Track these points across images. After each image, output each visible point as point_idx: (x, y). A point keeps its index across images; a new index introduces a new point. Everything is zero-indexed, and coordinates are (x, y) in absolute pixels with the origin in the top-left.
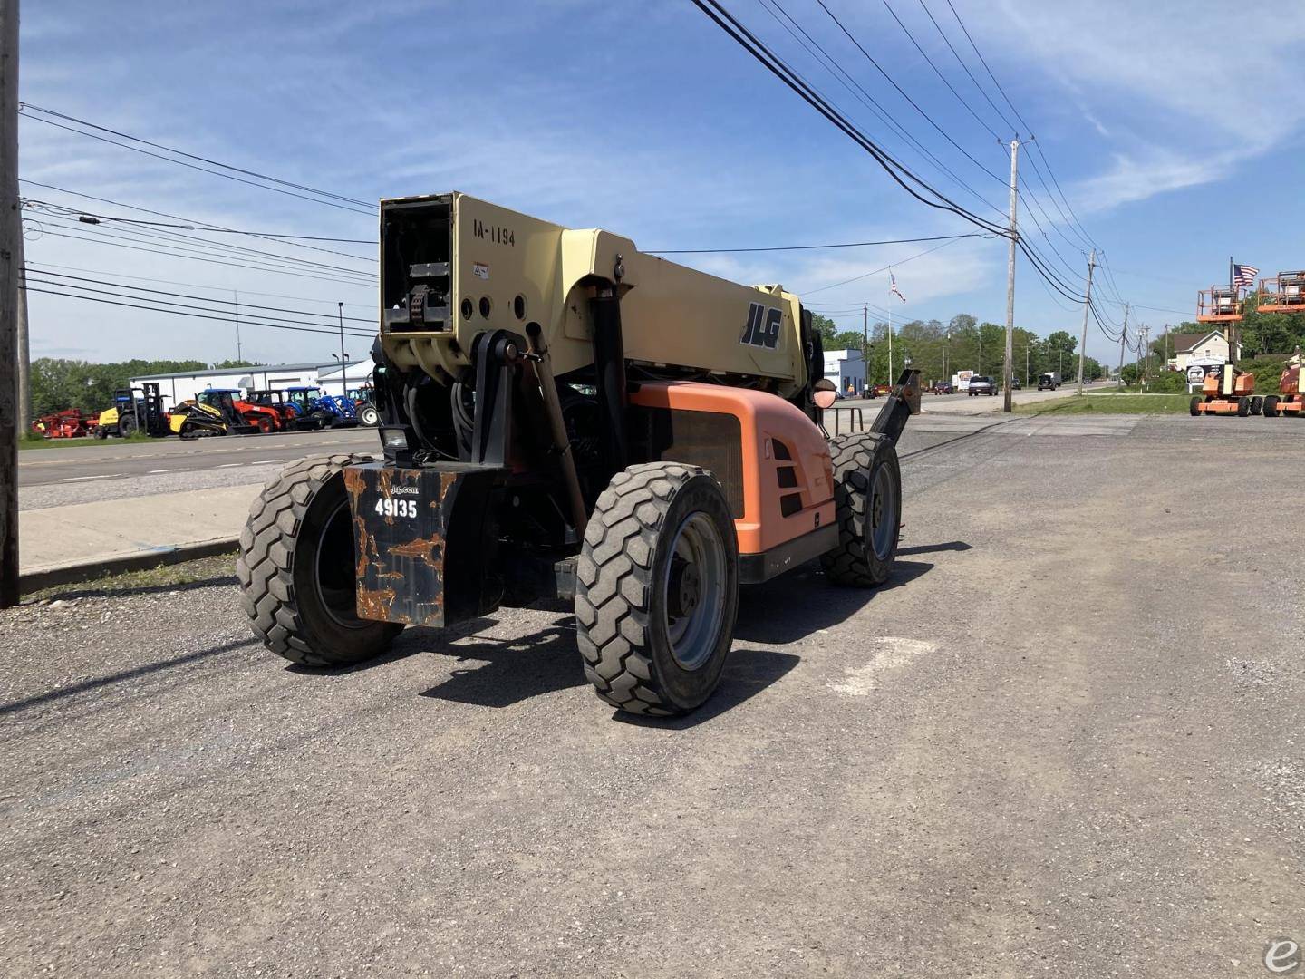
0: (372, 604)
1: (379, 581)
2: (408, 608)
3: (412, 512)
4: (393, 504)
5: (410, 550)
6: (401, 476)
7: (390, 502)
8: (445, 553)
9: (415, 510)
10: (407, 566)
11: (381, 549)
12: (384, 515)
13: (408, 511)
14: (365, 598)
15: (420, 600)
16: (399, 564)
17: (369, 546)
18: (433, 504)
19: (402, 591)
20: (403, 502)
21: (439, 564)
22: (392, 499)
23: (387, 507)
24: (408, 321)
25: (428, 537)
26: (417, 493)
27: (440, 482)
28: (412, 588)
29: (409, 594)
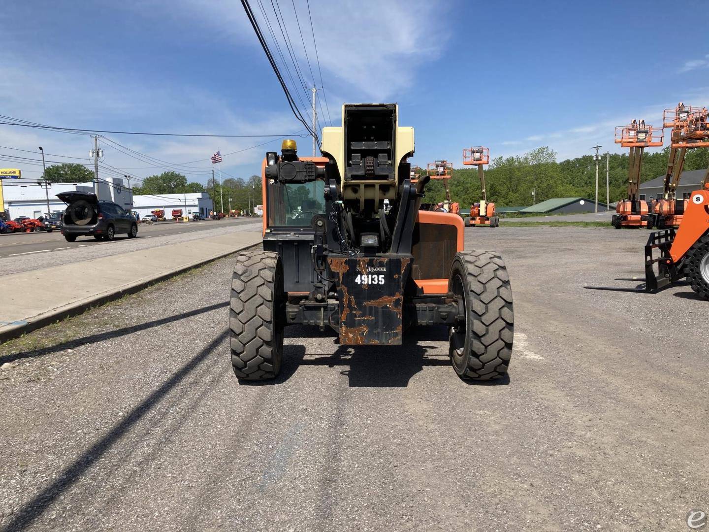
0: (351, 335)
1: (356, 322)
2: (378, 336)
3: (382, 281)
4: (368, 277)
5: (380, 302)
6: (374, 262)
7: (366, 276)
8: (403, 303)
9: (383, 280)
10: (377, 312)
11: (359, 303)
12: (361, 284)
13: (379, 281)
14: (346, 333)
15: (386, 330)
16: (372, 311)
17: (350, 302)
18: (396, 276)
19: (372, 326)
20: (375, 276)
21: (399, 309)
22: (368, 275)
23: (363, 279)
24: (364, 174)
25: (393, 295)
26: (385, 270)
27: (401, 263)
28: (380, 323)
29: (378, 328)
